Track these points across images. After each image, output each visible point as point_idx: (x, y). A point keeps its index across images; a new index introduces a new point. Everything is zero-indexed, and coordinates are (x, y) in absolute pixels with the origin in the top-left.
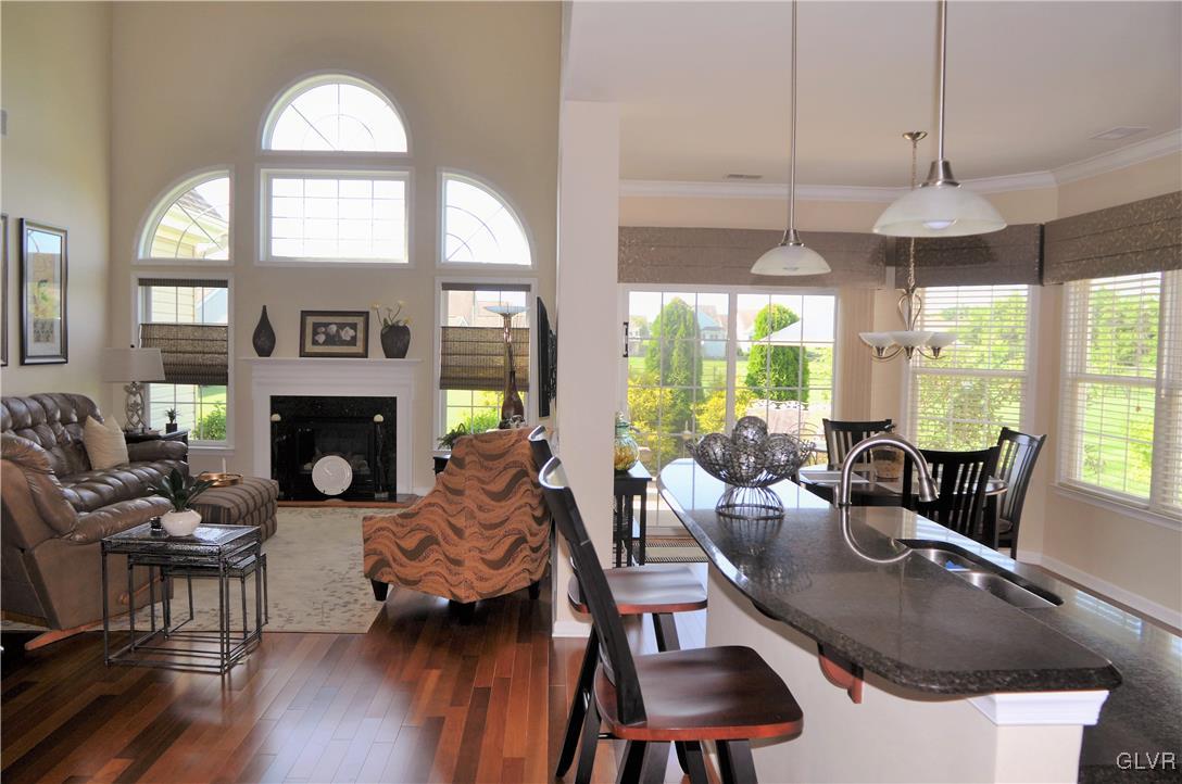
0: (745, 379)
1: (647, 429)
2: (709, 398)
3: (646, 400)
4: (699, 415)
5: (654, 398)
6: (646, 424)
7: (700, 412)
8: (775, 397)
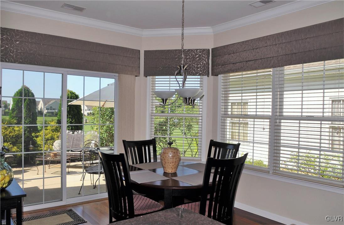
0: (56, 121)
1: (11, 146)
2: (41, 130)
3: (10, 132)
4: (36, 138)
5: (14, 131)
6: (10, 144)
7: (37, 137)
8: (70, 129)
